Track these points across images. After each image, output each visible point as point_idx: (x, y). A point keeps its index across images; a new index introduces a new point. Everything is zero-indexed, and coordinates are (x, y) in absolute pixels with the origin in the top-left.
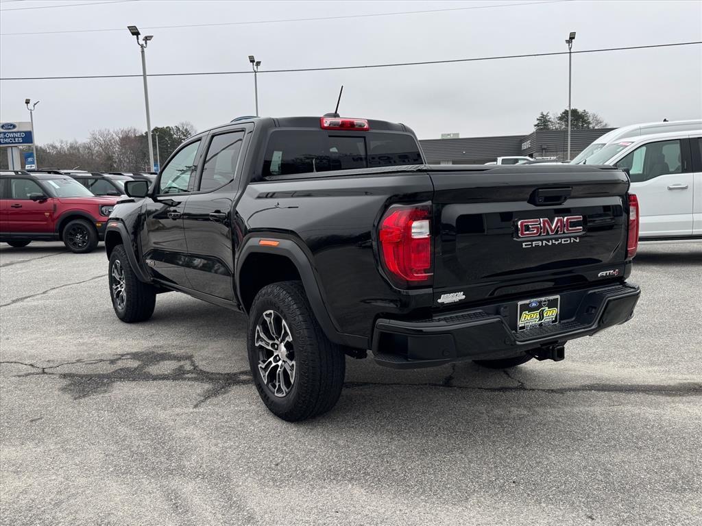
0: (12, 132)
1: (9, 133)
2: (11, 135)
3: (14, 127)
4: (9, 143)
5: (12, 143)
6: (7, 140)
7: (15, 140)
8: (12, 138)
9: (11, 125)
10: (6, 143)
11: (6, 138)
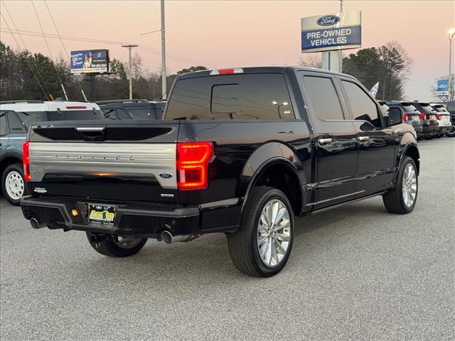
0: (333, 29)
1: (327, 30)
2: (331, 33)
3: (337, 20)
4: (327, 46)
5: (332, 45)
6: (325, 42)
7: (335, 41)
8: (332, 37)
9: (333, 18)
10: (323, 46)
11: (322, 38)
